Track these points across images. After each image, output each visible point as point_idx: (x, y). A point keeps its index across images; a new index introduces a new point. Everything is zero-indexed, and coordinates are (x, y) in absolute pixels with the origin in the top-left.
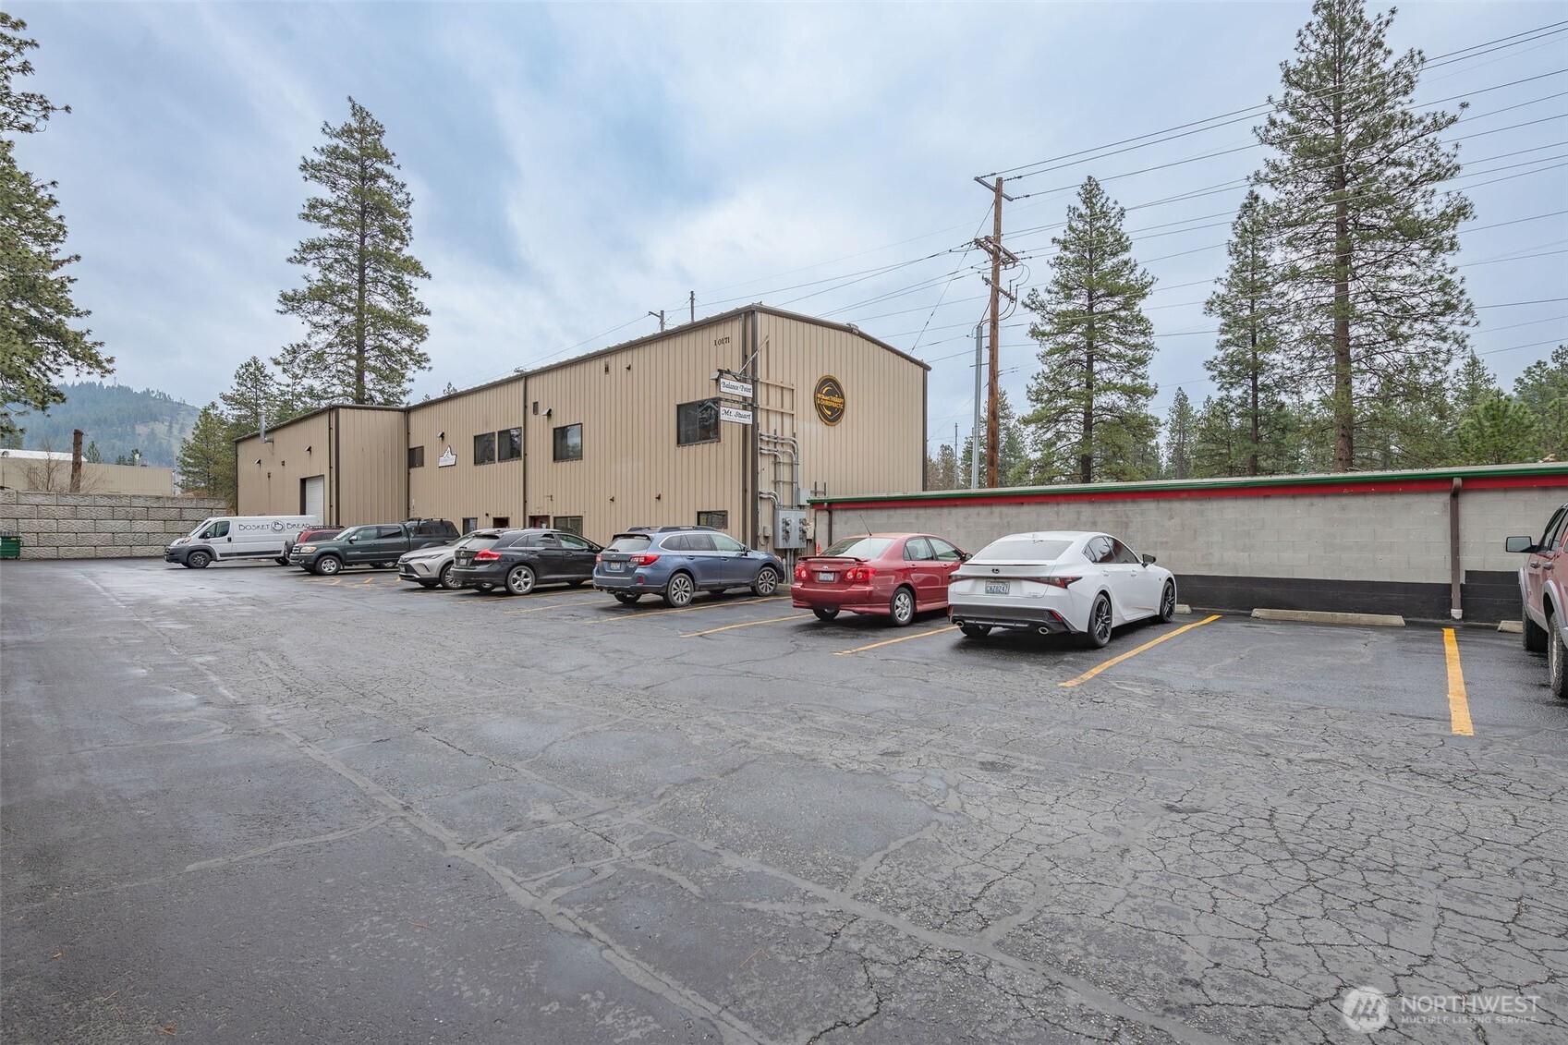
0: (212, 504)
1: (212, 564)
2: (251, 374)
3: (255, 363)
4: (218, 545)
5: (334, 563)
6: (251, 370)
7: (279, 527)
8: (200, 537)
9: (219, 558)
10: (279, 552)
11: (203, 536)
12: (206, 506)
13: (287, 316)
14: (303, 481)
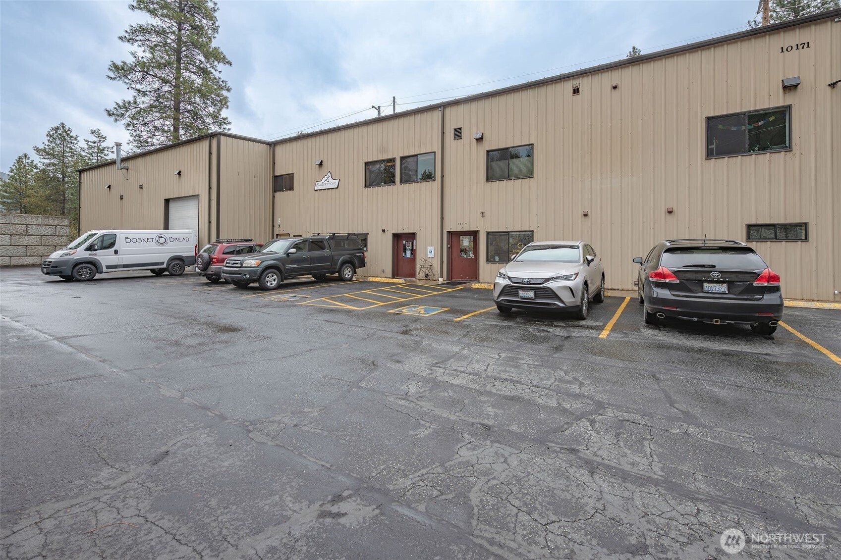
0: (56, 222)
1: (98, 276)
2: (60, 134)
3: (63, 127)
4: (105, 258)
5: (275, 277)
6: (60, 132)
7: (162, 240)
8: (87, 249)
9: (105, 270)
10: (162, 263)
11: (90, 248)
12: (51, 223)
13: (116, 82)
14: (167, 201)
